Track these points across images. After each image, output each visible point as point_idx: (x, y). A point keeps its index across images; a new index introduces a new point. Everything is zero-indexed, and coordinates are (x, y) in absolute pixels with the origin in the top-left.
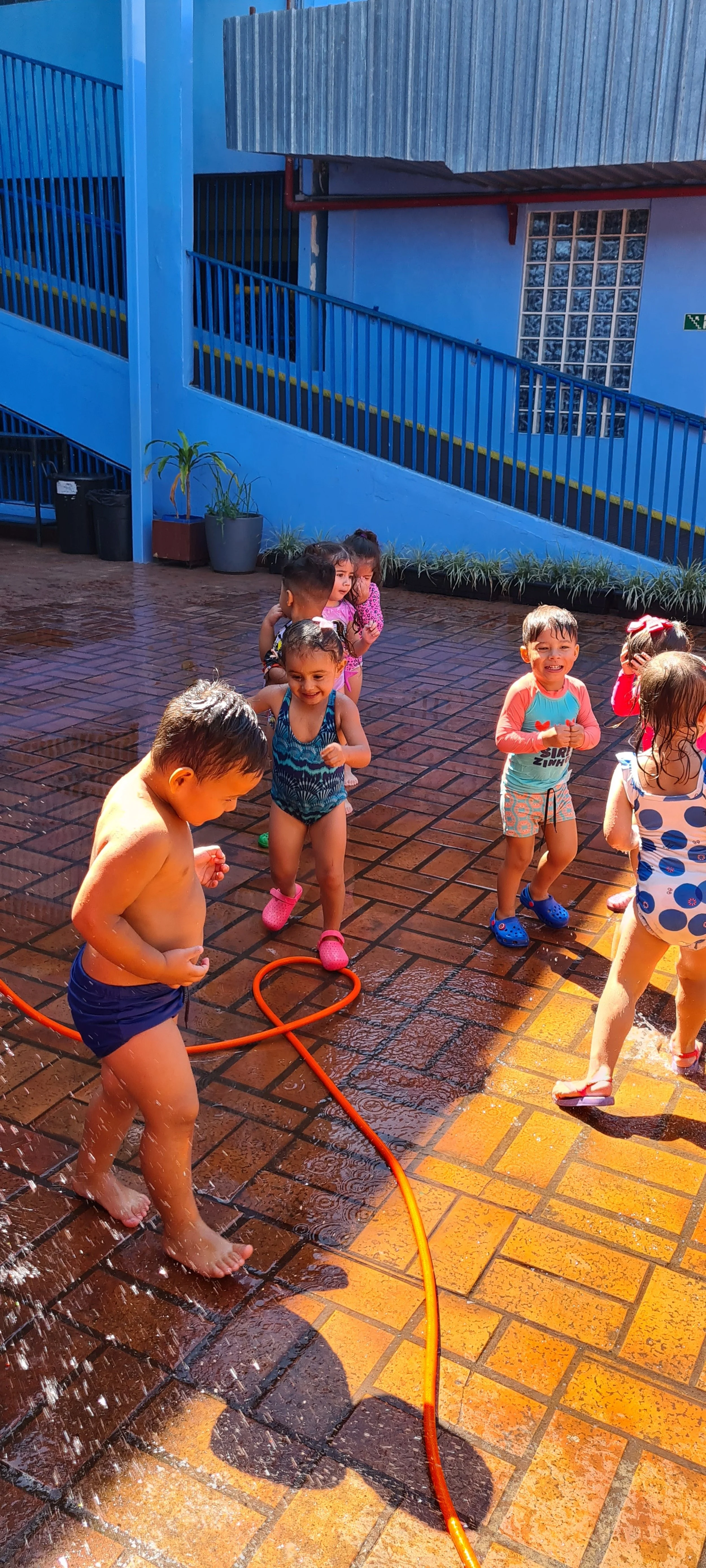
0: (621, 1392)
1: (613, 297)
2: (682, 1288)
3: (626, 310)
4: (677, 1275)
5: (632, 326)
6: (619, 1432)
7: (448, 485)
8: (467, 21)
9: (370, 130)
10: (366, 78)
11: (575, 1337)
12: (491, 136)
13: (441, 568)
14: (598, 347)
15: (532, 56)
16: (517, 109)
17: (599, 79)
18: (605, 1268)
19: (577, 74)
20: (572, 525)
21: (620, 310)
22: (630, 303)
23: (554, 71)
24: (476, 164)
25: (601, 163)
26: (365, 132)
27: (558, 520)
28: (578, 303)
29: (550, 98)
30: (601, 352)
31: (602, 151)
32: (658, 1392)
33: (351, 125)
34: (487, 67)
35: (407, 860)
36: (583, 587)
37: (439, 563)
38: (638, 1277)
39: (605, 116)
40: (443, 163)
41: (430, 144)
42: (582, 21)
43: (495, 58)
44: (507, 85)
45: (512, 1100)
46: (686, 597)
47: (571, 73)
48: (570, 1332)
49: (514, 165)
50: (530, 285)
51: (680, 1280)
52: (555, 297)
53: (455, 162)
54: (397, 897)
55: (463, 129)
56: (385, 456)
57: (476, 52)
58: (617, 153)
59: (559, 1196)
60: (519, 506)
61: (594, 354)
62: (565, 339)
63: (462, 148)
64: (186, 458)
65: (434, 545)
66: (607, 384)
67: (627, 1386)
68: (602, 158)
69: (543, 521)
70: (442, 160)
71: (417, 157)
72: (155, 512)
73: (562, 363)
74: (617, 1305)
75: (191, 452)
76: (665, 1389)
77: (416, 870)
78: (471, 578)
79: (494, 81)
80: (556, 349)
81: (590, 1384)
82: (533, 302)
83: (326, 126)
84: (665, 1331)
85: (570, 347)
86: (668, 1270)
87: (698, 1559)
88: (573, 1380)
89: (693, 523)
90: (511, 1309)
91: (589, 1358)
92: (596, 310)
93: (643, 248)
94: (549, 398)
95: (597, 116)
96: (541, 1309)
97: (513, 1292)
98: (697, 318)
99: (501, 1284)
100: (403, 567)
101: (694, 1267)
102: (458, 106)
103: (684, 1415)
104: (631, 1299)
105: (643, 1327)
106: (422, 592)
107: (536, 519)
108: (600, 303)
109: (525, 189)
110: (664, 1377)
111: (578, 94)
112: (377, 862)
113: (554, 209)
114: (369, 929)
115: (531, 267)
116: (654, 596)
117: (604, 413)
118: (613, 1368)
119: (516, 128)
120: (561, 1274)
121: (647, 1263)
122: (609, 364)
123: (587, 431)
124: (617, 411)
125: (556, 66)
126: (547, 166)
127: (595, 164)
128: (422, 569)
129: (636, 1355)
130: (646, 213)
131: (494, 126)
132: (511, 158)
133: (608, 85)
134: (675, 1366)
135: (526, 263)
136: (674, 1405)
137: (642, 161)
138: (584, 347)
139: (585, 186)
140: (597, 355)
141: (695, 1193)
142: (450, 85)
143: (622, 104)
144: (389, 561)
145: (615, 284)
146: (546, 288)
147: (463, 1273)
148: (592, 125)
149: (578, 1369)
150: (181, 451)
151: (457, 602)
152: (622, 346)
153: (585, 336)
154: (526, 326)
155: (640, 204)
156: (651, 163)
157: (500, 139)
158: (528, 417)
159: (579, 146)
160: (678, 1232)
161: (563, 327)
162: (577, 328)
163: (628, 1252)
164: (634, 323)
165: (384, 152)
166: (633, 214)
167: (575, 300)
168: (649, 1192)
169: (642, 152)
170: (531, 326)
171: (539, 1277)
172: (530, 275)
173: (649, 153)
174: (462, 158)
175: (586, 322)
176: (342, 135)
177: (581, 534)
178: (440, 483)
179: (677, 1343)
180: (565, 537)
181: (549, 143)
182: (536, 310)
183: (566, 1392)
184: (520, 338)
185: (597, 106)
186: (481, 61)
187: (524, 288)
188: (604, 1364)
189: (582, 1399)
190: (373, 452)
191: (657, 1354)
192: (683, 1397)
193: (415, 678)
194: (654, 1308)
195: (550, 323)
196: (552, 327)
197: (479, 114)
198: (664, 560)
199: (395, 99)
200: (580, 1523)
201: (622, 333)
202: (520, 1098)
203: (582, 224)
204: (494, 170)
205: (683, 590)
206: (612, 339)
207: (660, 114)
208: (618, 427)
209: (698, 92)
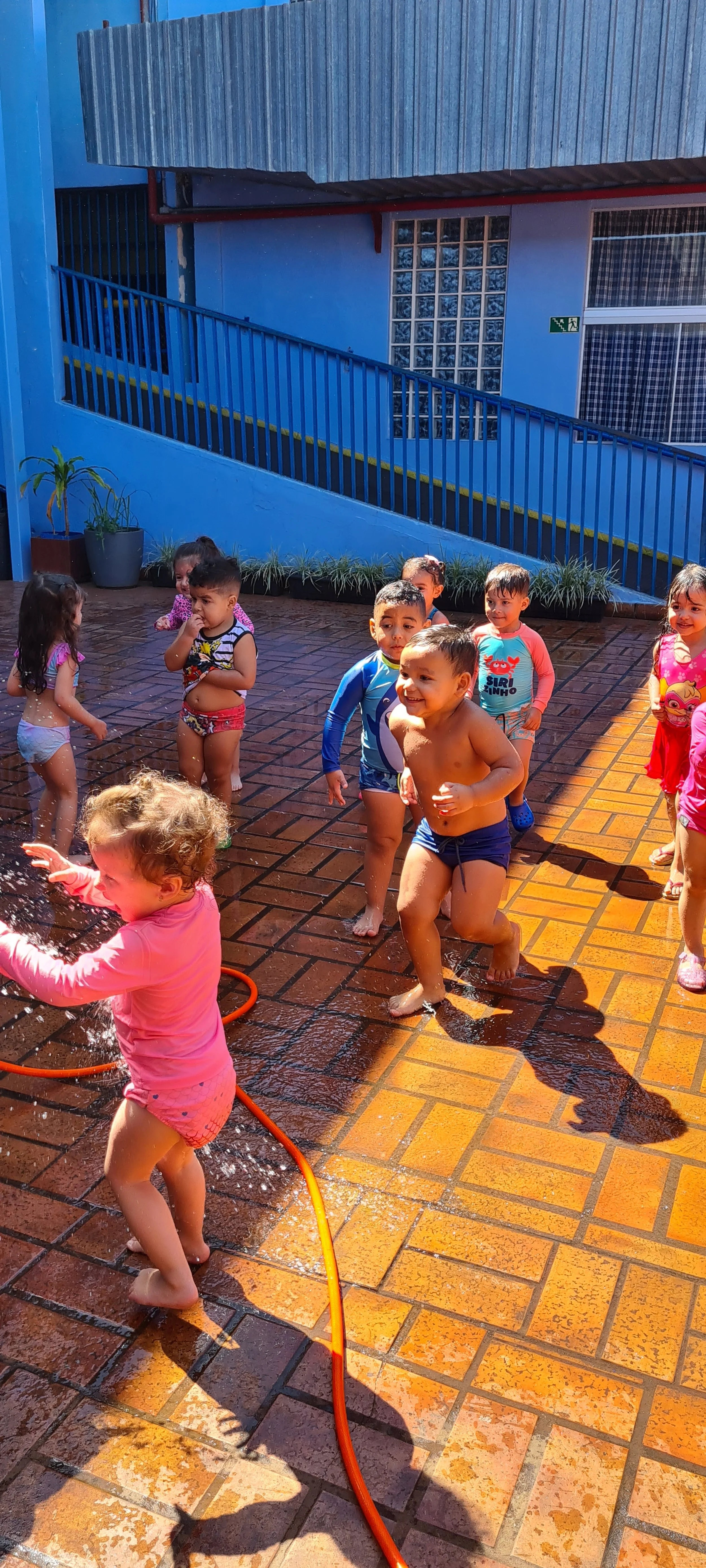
0: (530, 1370)
1: (480, 302)
2: (585, 1265)
3: (493, 315)
4: (581, 1251)
5: (500, 331)
6: (530, 1409)
7: (328, 493)
8: (321, 32)
9: (231, 141)
10: (224, 90)
11: (484, 1320)
12: (351, 145)
13: (325, 574)
14: (467, 352)
15: (386, 66)
16: (375, 119)
17: (453, 89)
18: (510, 1250)
19: (432, 84)
20: (451, 527)
21: (487, 315)
22: (496, 307)
23: (409, 82)
24: (337, 174)
25: (461, 171)
26: (226, 143)
27: (437, 523)
28: (446, 309)
29: (407, 108)
30: (471, 357)
31: (461, 160)
32: (565, 1366)
33: (211, 136)
34: (343, 78)
35: (303, 864)
36: (465, 588)
37: (323, 570)
38: (543, 1257)
39: (462, 125)
40: (305, 173)
41: (291, 154)
42: (434, 32)
43: (351, 70)
44: (364, 95)
45: (414, 1094)
46: (565, 593)
47: (426, 83)
48: (478, 1316)
49: (376, 175)
50: (398, 292)
51: (584, 1256)
52: (422, 303)
53: (317, 172)
54: (294, 901)
55: (323, 140)
56: (263, 465)
57: (332, 62)
58: (475, 161)
59: (464, 1184)
60: (399, 510)
61: (464, 359)
62: (435, 344)
63: (323, 158)
64: (62, 474)
65: (317, 552)
66: (479, 388)
67: (536, 1364)
68: (460, 166)
69: (422, 524)
70: (304, 170)
71: (279, 166)
72: (33, 530)
73: (434, 368)
74: (523, 1285)
75: (66, 468)
76: (571, 1364)
77: (311, 874)
78: (354, 583)
79: (351, 91)
80: (427, 355)
81: (499, 1365)
82: (402, 309)
83: (186, 138)
84: (571, 1307)
85: (441, 352)
86: (572, 1248)
87: (609, 1525)
88: (483, 1362)
89: (568, 521)
90: (420, 1299)
91: (498, 1339)
92: (463, 315)
93: (506, 253)
94: (423, 404)
95: (453, 125)
96: (450, 1296)
97: (422, 1282)
98: (562, 321)
99: (410, 1275)
100: (286, 575)
101: (596, 1242)
102: (317, 117)
103: (591, 1387)
104: (538, 1279)
105: (549, 1305)
106: (308, 599)
107: (416, 523)
108: (468, 309)
109: (387, 198)
110: (571, 1352)
111: (434, 105)
112: (273, 869)
113: (417, 218)
114: (266, 935)
115: (398, 274)
116: (534, 594)
117: (477, 417)
118: (521, 1347)
119: (375, 138)
120: (468, 1260)
121: (552, 1243)
122: (479, 369)
123: (461, 435)
124: (489, 413)
125: (411, 76)
126: (408, 175)
127: (454, 172)
128: (306, 576)
129: (543, 1333)
130: (506, 219)
131: (353, 136)
132: (372, 167)
133: (462, 95)
134: (581, 1340)
135: (393, 271)
136: (581, 1378)
137: (500, 169)
138: (454, 352)
139: (447, 194)
140: (467, 359)
141: (594, 1170)
142: (308, 96)
143: (477, 113)
144: (272, 569)
145: (480, 290)
146: (414, 295)
147: (371, 1266)
148: (449, 134)
149: (487, 1352)
150: (56, 467)
151: (344, 608)
152: (491, 350)
153: (454, 341)
154: (396, 333)
155: (501, 211)
156: (508, 170)
157: (360, 148)
158: (403, 422)
159: (438, 154)
160: (580, 1210)
161: (432, 333)
162: (447, 333)
163: (532, 1233)
164: (501, 328)
165: (245, 163)
166: (494, 221)
167: (442, 306)
168: (551, 1174)
169: (498, 160)
170: (401, 333)
171: (447, 1264)
172: (398, 283)
173: (506, 161)
174: (323, 168)
175: (455, 328)
176: (203, 145)
177: (460, 536)
178: (319, 490)
179: (583, 1317)
180: (445, 539)
181: (408, 151)
182: (405, 317)
183: (477, 1375)
184: (391, 344)
185: (453, 115)
186: (337, 73)
187: (392, 295)
188: (512, 1344)
189: (492, 1380)
190: (251, 462)
191: (563, 1330)
192: (591, 1370)
193: (303, 685)
194: (559, 1285)
195: (419, 329)
196: (422, 333)
197: (338, 124)
198: (542, 559)
199: (254, 109)
200: (495, 1502)
201: (490, 337)
202: (422, 1091)
203: (445, 232)
204: (356, 179)
205: (561, 587)
206: (480, 344)
207: (514, 122)
208: (491, 430)
209: (550, 100)
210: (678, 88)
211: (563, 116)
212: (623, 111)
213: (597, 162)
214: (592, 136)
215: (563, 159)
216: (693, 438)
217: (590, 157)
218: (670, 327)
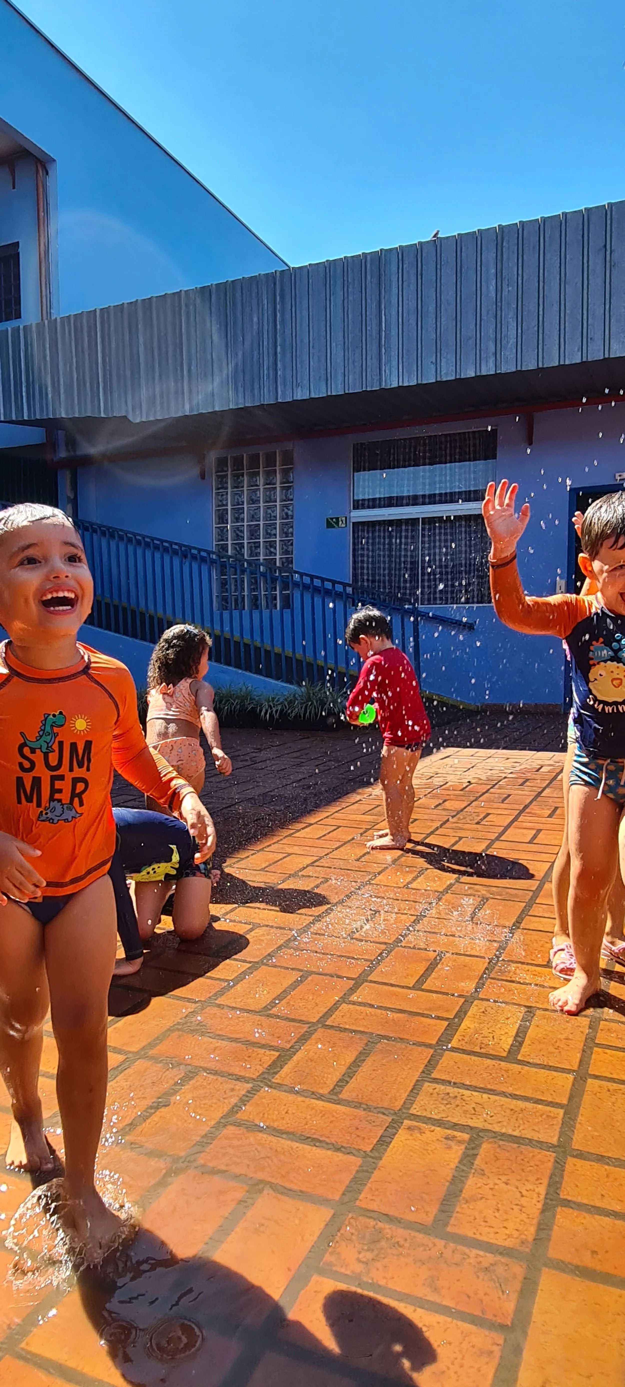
1: (276, 510)
3: (286, 519)
5: (291, 530)
9: (76, 399)
10: (71, 365)
12: (156, 396)
14: (269, 545)
17: (223, 353)
19: (209, 350)
21: (281, 519)
22: (288, 513)
23: (193, 350)
24: (148, 414)
26: (73, 401)
28: (253, 517)
30: (271, 549)
31: (231, 399)
33: (63, 397)
39: (230, 376)
40: (127, 417)
41: (117, 404)
50: (219, 506)
52: (236, 513)
53: (134, 415)
55: (137, 393)
58: (240, 399)
61: (267, 550)
62: (245, 541)
63: (137, 405)
66: (279, 572)
68: (229, 403)
70: (125, 415)
71: (108, 414)
73: (246, 559)
80: (240, 549)
82: (222, 518)
83: (47, 399)
85: (250, 547)
92: (264, 520)
93: (291, 475)
98: (334, 520)
108: (269, 516)
111: (211, 363)
113: (230, 454)
115: (218, 494)
117: (278, 592)
119: (172, 389)
122: (278, 557)
124: (286, 590)
125: (195, 347)
126: (195, 412)
130: (292, 451)
131: (157, 389)
132: (171, 409)
133: (227, 354)
135: (214, 491)
137: (259, 404)
138: (259, 547)
140: (269, 551)
143: (240, 368)
145: (276, 502)
146: (229, 507)
152: (286, 543)
153: (259, 539)
154: (218, 535)
155: (287, 446)
156: (265, 404)
157: (162, 398)
159: (215, 397)
161: (244, 533)
162: (253, 533)
164: (294, 527)
165: (86, 413)
166: (284, 453)
167: (250, 514)
169: (257, 398)
170: (222, 534)
172: (218, 500)
173: (262, 398)
174: (138, 412)
175: (259, 529)
176: (58, 403)
182: (224, 523)
184: (214, 543)
187: (215, 508)
195: (235, 531)
196: (237, 535)
201: (284, 534)
203: (250, 463)
206: (278, 539)
207: (266, 372)
208: (287, 602)
209: (288, 355)
210: (378, 341)
211: (299, 366)
212: (340, 360)
213: (325, 395)
214: (320, 377)
215: (301, 395)
216: (438, 602)
217: (320, 392)
218: (414, 522)
